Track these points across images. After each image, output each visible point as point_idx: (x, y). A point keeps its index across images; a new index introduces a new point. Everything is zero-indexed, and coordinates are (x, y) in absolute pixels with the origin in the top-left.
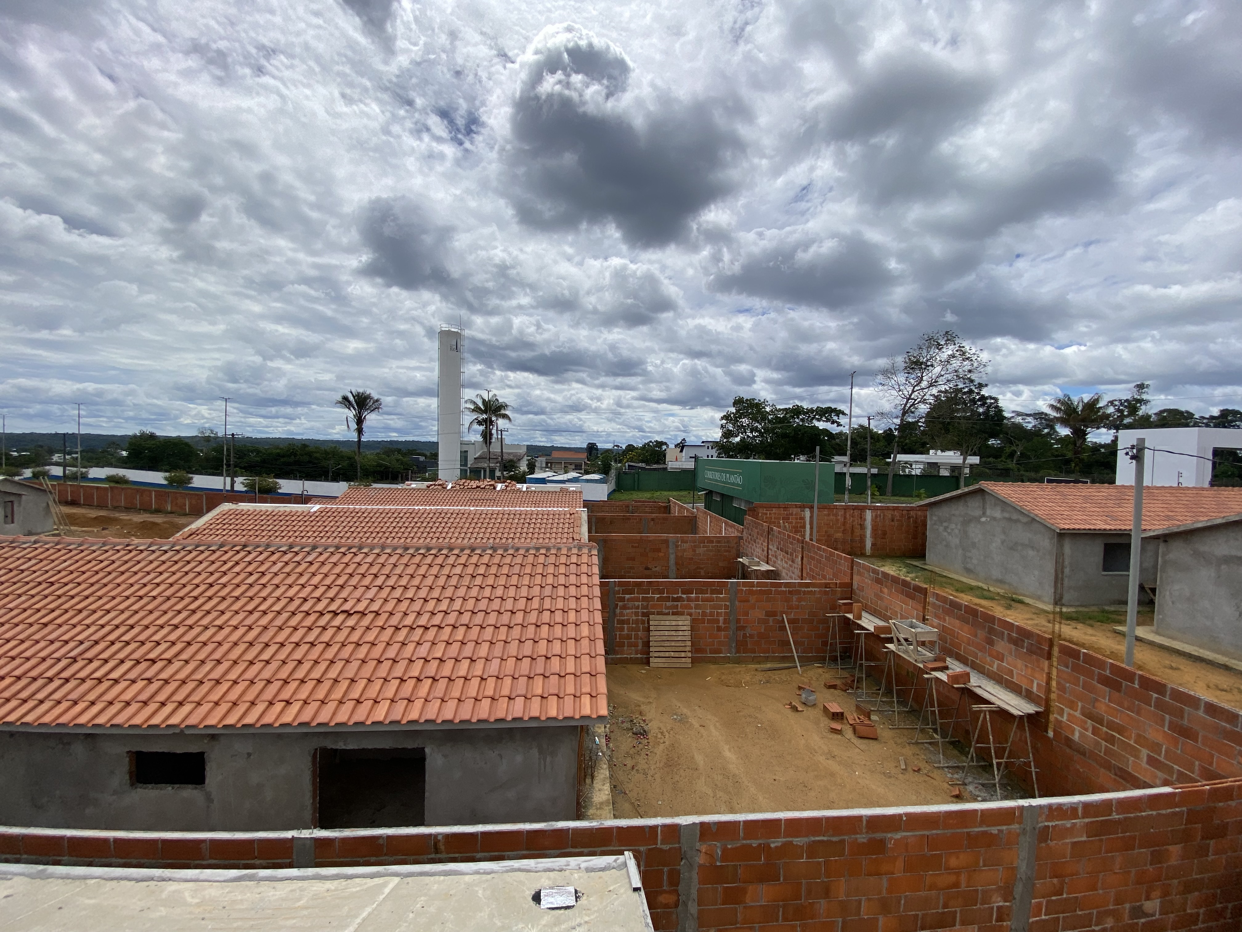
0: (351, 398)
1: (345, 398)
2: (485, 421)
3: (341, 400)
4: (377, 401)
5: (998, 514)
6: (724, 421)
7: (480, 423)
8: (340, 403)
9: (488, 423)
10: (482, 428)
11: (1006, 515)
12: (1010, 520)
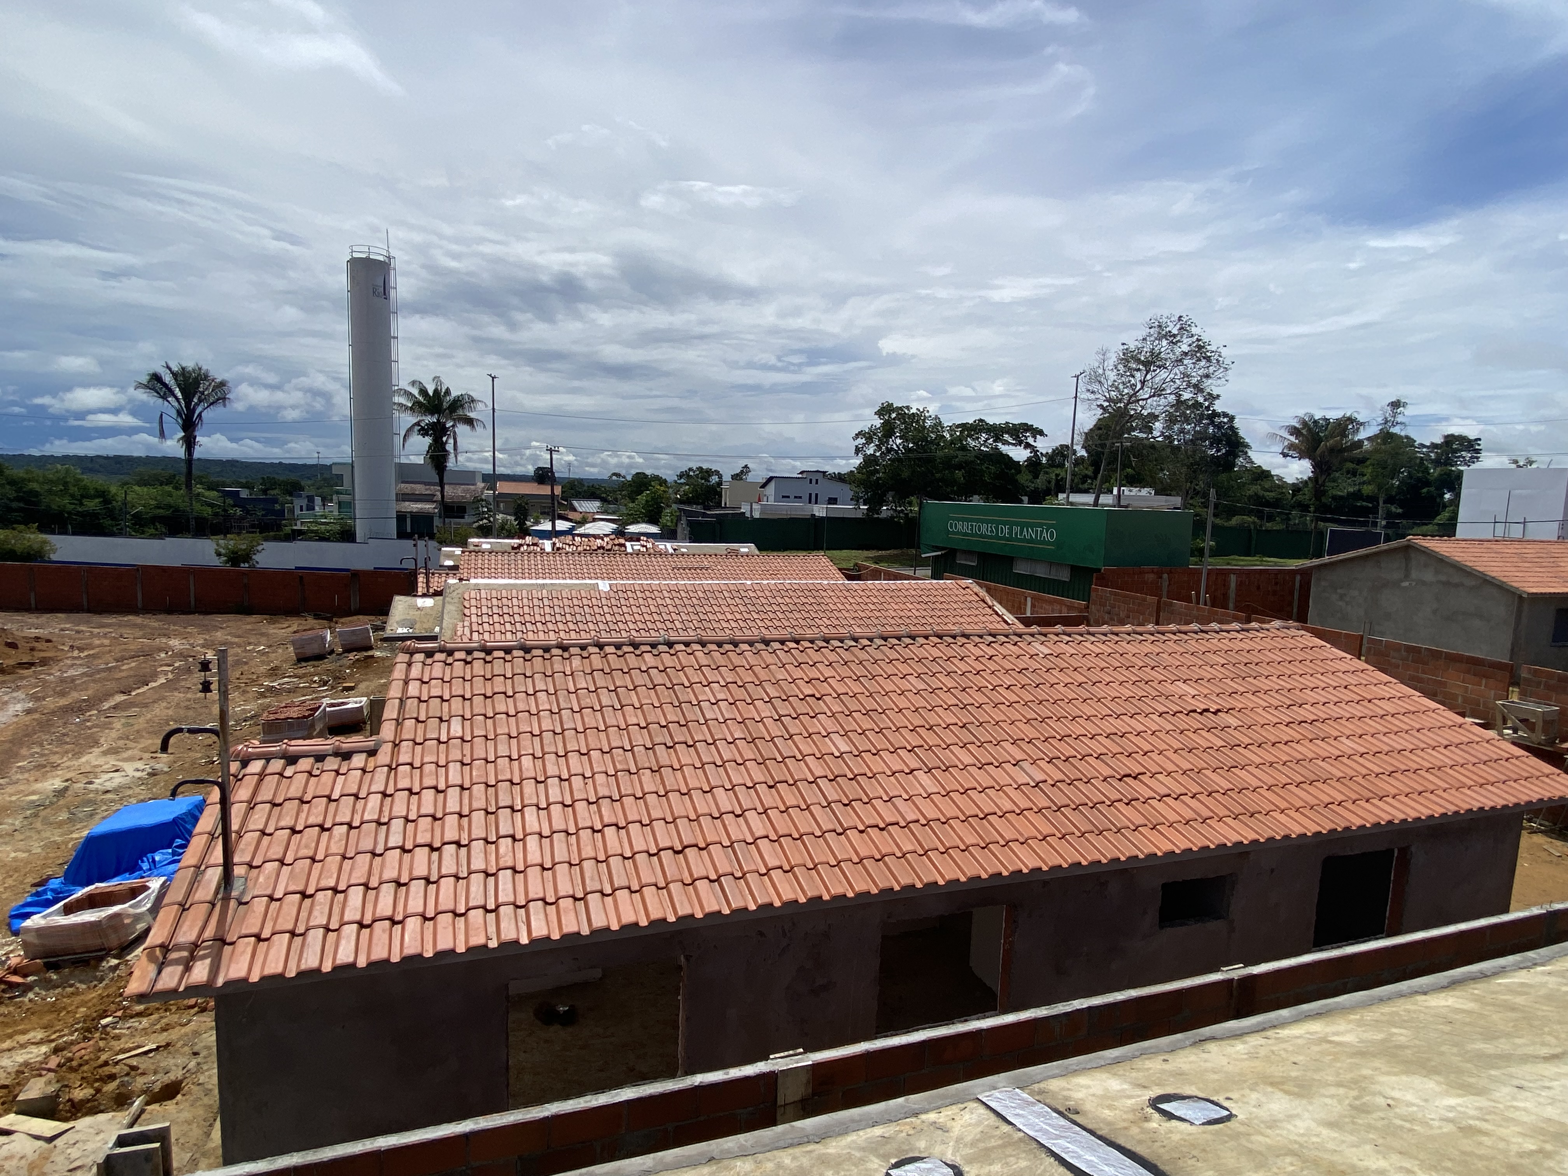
0: (168, 379)
1: (156, 378)
2: (432, 426)
3: (144, 379)
4: (222, 384)
5: (1429, 576)
6: (861, 441)
7: (424, 432)
8: (146, 387)
9: (437, 432)
10: (428, 440)
11: (1443, 578)
12: (1447, 584)
